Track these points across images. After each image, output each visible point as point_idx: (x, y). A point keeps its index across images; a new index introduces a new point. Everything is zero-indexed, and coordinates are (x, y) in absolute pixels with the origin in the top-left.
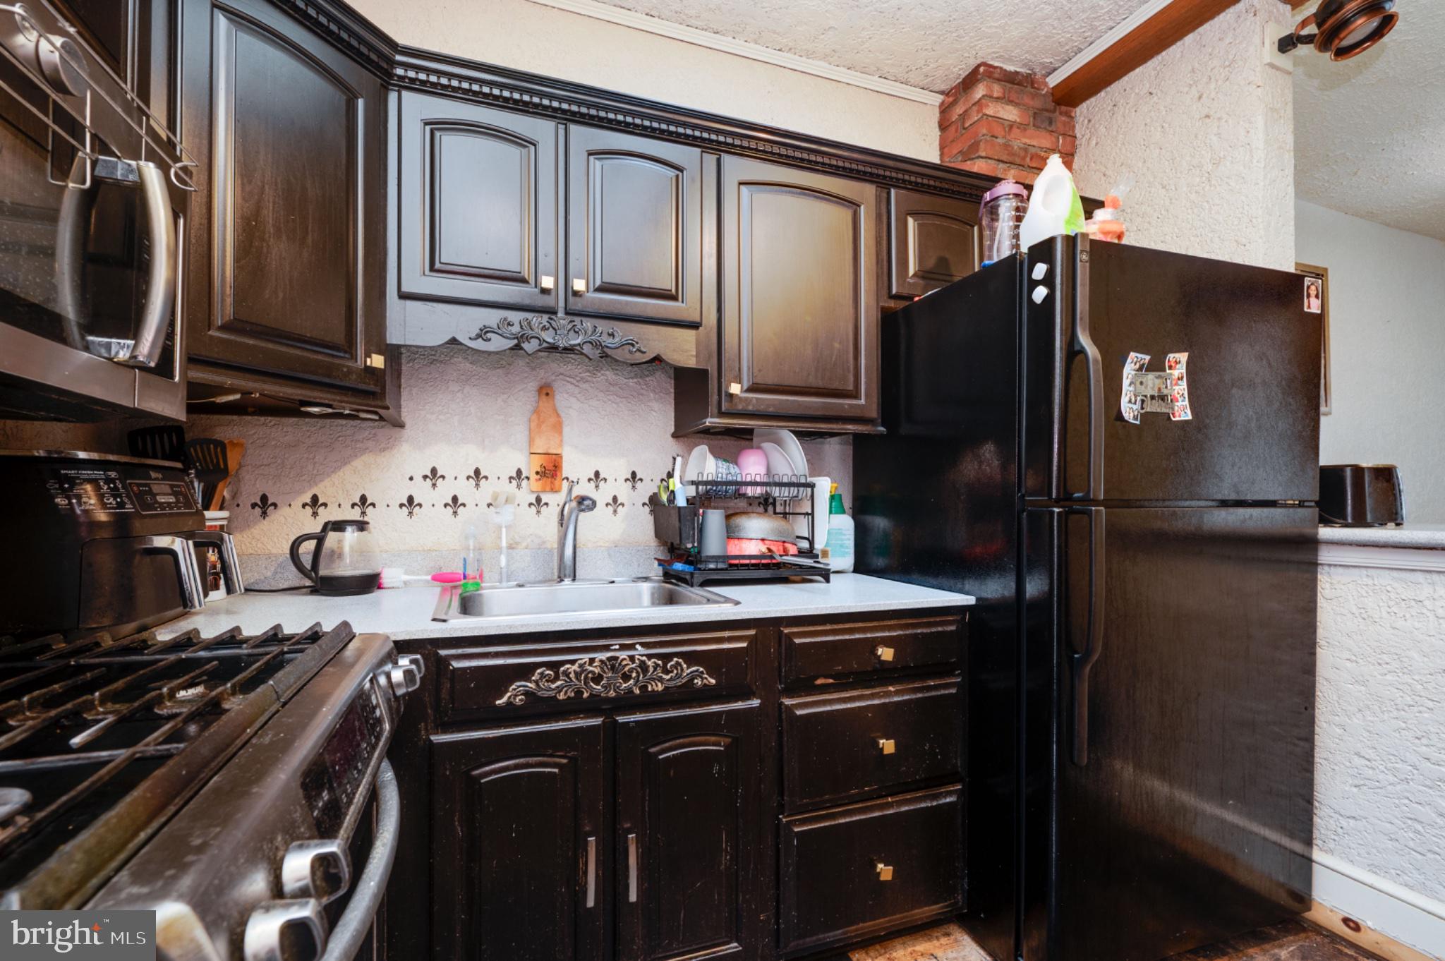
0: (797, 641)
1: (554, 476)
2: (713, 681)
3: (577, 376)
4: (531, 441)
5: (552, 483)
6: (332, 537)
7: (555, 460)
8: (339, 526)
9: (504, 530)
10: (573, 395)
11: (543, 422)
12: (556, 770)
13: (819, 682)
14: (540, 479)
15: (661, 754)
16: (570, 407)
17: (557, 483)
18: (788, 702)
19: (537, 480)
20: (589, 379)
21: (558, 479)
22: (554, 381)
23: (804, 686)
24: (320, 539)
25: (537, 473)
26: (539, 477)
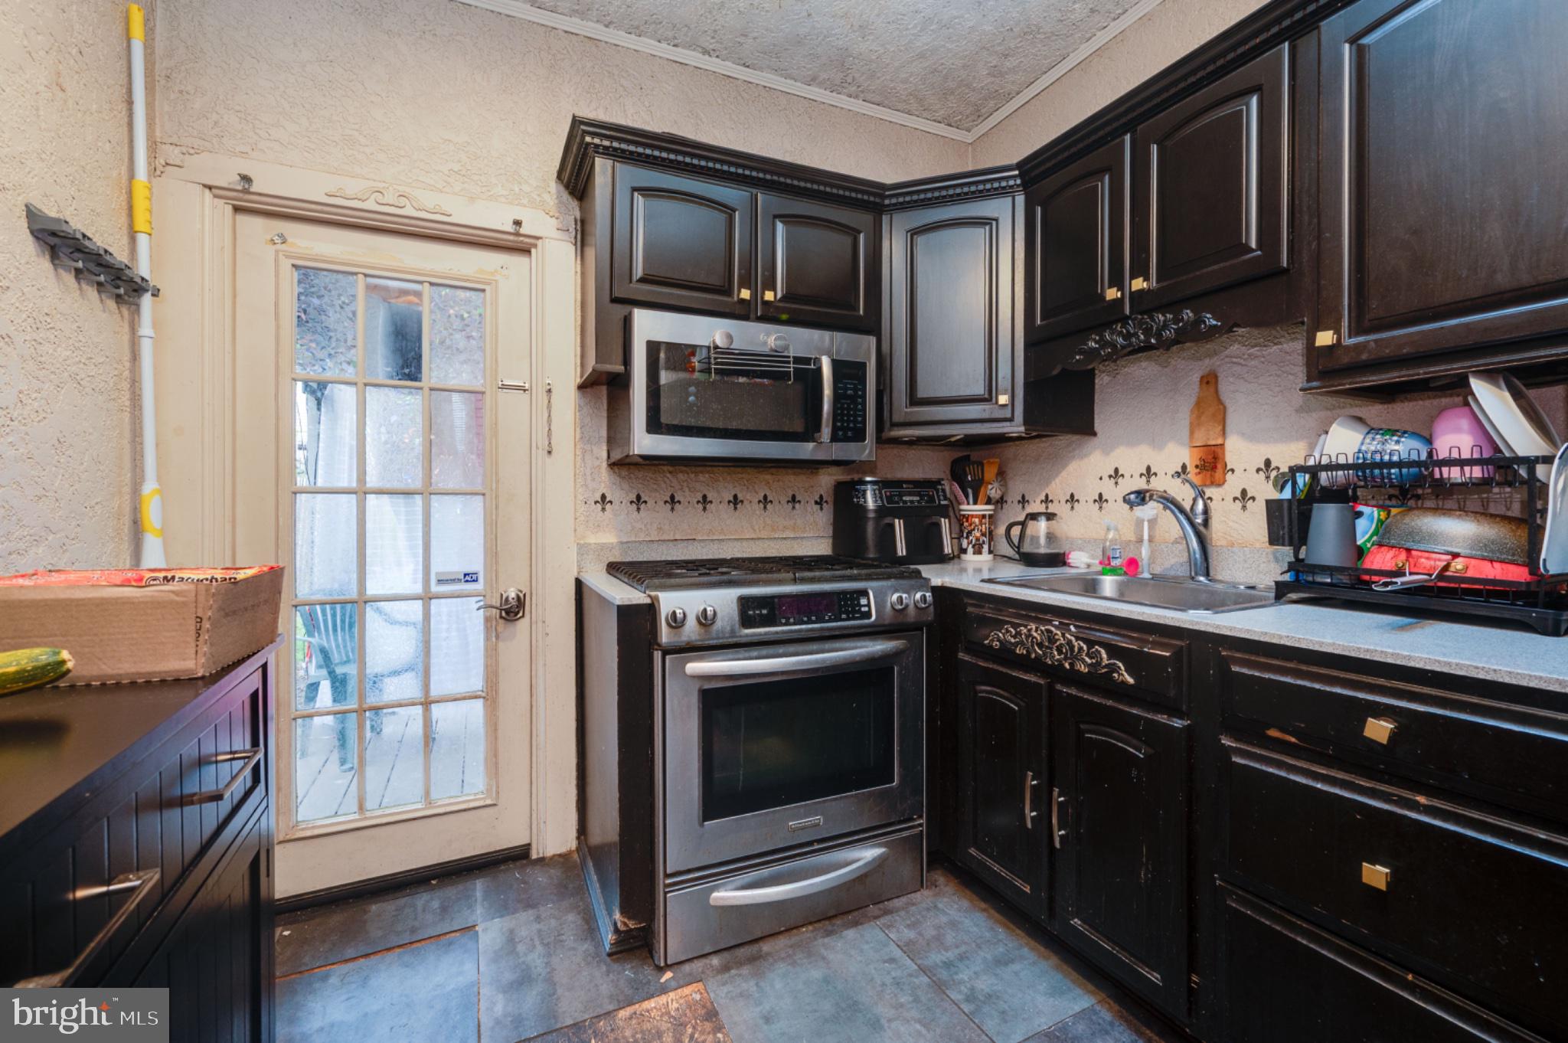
0: (1235, 669)
1: (1214, 468)
2: (1131, 680)
3: (1244, 355)
4: (1192, 433)
5: (1211, 475)
6: (1031, 524)
7: (1214, 452)
8: (1033, 517)
9: (1146, 524)
10: (1240, 377)
11: (1203, 413)
12: (1016, 708)
13: (1273, 733)
14: (1199, 473)
15: (1088, 733)
16: (1237, 391)
17: (1219, 473)
18: (1226, 741)
19: (1197, 474)
20: (1259, 353)
21: (1219, 471)
22: (1219, 366)
23: (1251, 732)
24: (1023, 524)
25: (1197, 467)
26: (1198, 470)
